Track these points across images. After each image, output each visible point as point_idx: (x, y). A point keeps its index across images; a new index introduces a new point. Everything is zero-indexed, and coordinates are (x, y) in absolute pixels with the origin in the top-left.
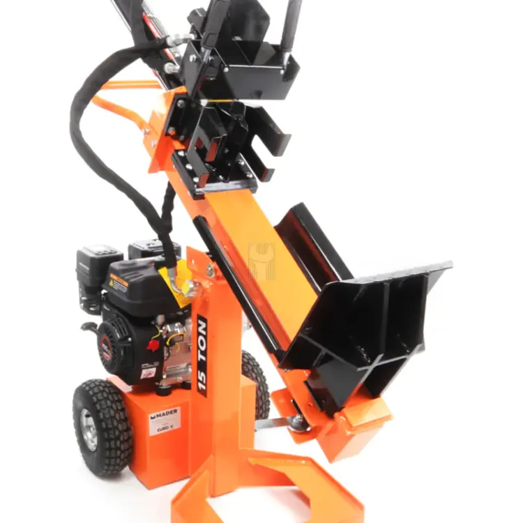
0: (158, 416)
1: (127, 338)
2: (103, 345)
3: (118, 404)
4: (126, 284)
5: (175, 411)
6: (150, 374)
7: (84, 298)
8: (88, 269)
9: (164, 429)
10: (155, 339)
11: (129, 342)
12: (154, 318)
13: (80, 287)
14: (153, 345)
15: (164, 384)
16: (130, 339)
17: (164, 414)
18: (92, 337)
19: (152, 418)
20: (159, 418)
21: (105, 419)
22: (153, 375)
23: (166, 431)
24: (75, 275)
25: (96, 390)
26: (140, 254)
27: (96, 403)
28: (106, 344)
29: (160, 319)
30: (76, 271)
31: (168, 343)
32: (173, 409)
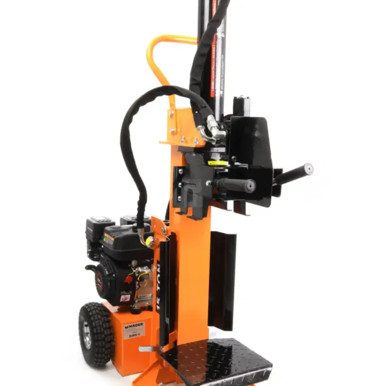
0: (130, 326)
1: (112, 274)
2: (98, 279)
3: (105, 317)
4: (113, 239)
5: (142, 324)
6: (126, 299)
7: (90, 250)
8: (92, 231)
9: (133, 335)
10: (130, 276)
11: (114, 277)
12: (130, 263)
13: (88, 243)
14: (128, 279)
15: (136, 307)
16: (114, 275)
17: (134, 326)
18: (92, 274)
19: (126, 328)
20: (130, 328)
21: (96, 327)
22: (128, 300)
23: (135, 337)
24: (85, 235)
25: (92, 308)
26: (127, 223)
27: (91, 316)
28: (100, 279)
29: (134, 263)
30: (86, 233)
31: (138, 279)
32: (140, 323)
